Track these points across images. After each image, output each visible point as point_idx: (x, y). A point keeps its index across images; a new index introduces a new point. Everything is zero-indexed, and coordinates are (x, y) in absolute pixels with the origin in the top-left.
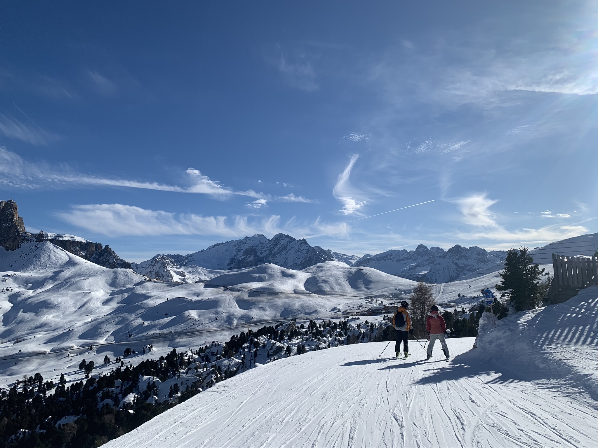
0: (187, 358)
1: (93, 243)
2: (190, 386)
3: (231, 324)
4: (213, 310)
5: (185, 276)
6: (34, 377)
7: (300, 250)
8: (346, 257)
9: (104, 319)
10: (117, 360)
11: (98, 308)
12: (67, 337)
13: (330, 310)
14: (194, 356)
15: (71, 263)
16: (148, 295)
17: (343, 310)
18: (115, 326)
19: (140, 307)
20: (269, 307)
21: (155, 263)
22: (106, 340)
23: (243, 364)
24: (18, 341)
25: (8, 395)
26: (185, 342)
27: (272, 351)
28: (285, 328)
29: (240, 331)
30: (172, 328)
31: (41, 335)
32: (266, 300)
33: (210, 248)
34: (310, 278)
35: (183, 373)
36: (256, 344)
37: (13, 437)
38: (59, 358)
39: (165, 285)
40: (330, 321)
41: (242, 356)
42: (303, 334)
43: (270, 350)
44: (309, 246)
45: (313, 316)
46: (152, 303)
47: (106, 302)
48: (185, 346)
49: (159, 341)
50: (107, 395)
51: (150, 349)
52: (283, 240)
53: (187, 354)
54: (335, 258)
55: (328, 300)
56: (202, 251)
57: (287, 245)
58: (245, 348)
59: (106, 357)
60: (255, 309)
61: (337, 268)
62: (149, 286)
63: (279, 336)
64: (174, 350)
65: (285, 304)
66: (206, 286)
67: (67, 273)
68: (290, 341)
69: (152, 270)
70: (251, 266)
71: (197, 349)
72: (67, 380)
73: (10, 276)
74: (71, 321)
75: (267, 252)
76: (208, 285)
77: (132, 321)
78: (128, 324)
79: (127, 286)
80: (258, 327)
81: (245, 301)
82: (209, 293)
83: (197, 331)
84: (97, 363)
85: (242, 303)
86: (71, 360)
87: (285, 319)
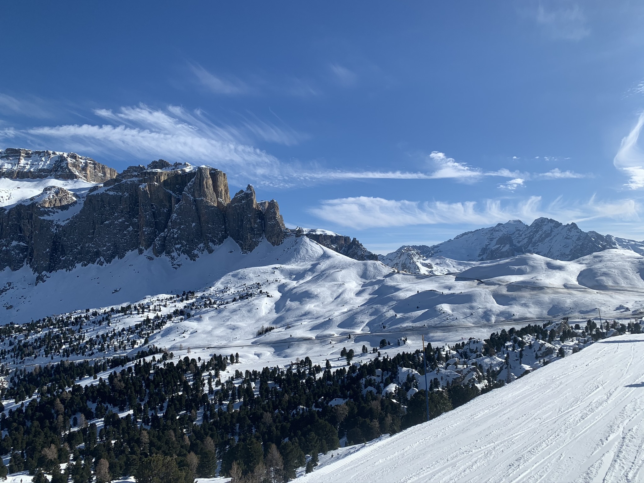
0: (445, 353)
1: (342, 237)
2: (450, 382)
3: (488, 320)
4: (467, 305)
5: (433, 268)
6: (304, 360)
7: (569, 237)
8: (634, 243)
9: (358, 310)
10: (374, 350)
11: (352, 299)
12: (328, 325)
13: (615, 309)
14: (451, 351)
15: (325, 256)
16: (398, 287)
17: (634, 310)
18: (370, 317)
19: (391, 299)
20: (533, 303)
21: (401, 254)
22: (362, 330)
23: (507, 364)
24: (288, 326)
25: (286, 375)
26: (439, 336)
27: (541, 352)
28: (555, 327)
29: (500, 329)
30: (425, 321)
31: (306, 322)
32: (529, 296)
33: (457, 238)
34: (584, 270)
35: (442, 368)
36: (521, 344)
37: (294, 411)
38: (323, 344)
39: (414, 277)
40: (615, 322)
41: (505, 355)
42: (579, 336)
43: (538, 351)
44: (581, 231)
45: (592, 315)
46: (403, 295)
47: (359, 294)
48: (440, 341)
49: (413, 334)
50: (369, 383)
51: (404, 342)
52: (545, 225)
53: (444, 349)
54: (617, 245)
55: (611, 296)
56: (448, 241)
57: (552, 231)
58: (507, 347)
59: (364, 346)
60: (516, 305)
61: (622, 258)
62: (399, 278)
63: (548, 336)
64: (429, 345)
65: (553, 300)
66: (457, 279)
67: (323, 265)
68: (563, 343)
69: (398, 261)
70: (507, 257)
71: (453, 344)
72: (332, 365)
73: (277, 268)
74: (329, 311)
75: (526, 240)
76: (460, 277)
77: (384, 313)
78: (381, 316)
79: (377, 278)
80: (521, 325)
81: (503, 296)
82: (462, 286)
83: (452, 326)
84: (356, 352)
85: (500, 298)
86: (333, 347)
87: (554, 317)
